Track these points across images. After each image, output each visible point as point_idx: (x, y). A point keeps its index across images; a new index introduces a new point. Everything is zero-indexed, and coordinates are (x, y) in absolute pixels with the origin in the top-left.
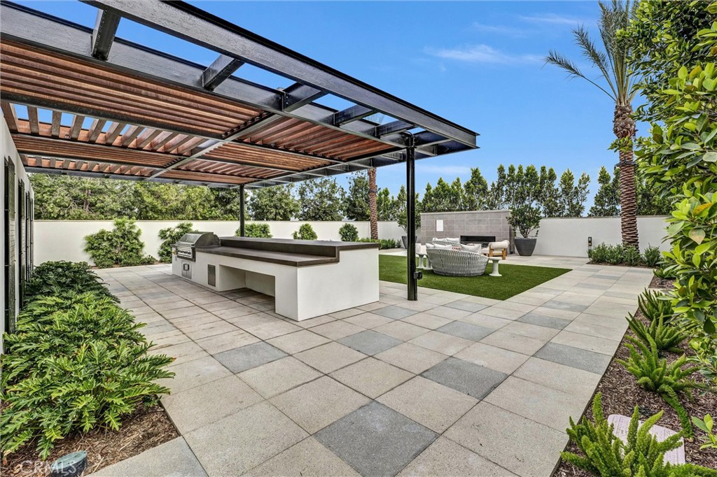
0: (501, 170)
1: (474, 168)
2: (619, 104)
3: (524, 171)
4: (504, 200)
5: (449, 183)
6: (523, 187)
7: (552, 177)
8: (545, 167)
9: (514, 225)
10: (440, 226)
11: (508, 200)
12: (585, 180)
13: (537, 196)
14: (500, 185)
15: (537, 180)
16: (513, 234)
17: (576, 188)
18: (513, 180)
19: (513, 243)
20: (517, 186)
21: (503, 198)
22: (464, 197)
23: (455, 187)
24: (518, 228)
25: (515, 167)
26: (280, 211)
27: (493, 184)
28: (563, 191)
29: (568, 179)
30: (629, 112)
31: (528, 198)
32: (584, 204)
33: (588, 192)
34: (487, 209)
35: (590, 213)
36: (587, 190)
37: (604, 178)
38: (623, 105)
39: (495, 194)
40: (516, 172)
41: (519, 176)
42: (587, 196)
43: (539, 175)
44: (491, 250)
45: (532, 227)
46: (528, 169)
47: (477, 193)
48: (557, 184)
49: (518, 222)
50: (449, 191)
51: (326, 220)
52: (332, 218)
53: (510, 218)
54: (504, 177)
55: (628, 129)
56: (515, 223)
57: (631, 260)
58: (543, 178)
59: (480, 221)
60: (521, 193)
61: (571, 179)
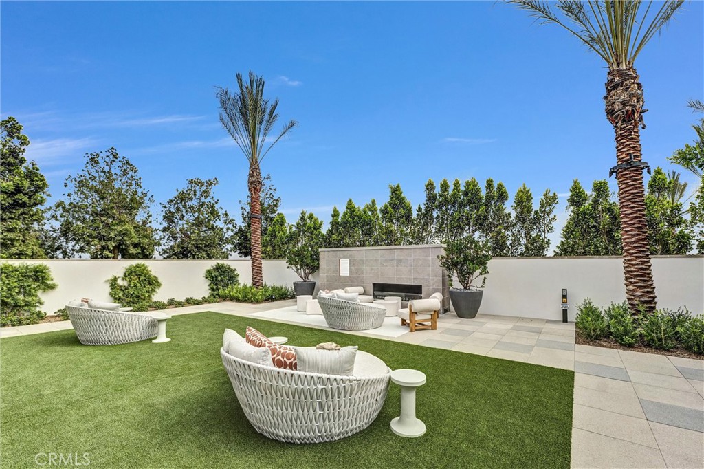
0: (430, 187)
1: (394, 185)
2: (615, 66)
3: (462, 188)
4: (434, 231)
5: (360, 205)
6: (460, 212)
7: (502, 196)
8: (492, 181)
9: (449, 269)
10: (345, 269)
11: (440, 231)
12: (549, 201)
13: (481, 224)
14: (429, 209)
15: (480, 200)
16: (447, 283)
17: (536, 213)
18: (446, 202)
19: (447, 296)
20: (453, 211)
21: (434, 228)
22: (381, 227)
23: (370, 213)
24: (455, 273)
25: (449, 184)
26: (108, 243)
27: (420, 208)
28: (517, 216)
29: (523, 201)
30: (634, 78)
31: (467, 228)
32: (549, 236)
33: (553, 219)
34: (411, 243)
35: (557, 250)
36: (552, 216)
37: (577, 198)
38: (623, 67)
39: (422, 221)
40: (451, 191)
41: (455, 196)
42: (553, 224)
43: (483, 193)
44: (413, 313)
45: (478, 271)
46: (468, 184)
47: (398, 221)
48: (509, 208)
49: (455, 264)
50: (360, 217)
51: (198, 258)
52: (208, 255)
53: (443, 258)
54: (434, 198)
55: (634, 106)
56: (451, 265)
57: (660, 340)
58: (489, 198)
59: (400, 261)
60: (458, 221)
61: (529, 199)
